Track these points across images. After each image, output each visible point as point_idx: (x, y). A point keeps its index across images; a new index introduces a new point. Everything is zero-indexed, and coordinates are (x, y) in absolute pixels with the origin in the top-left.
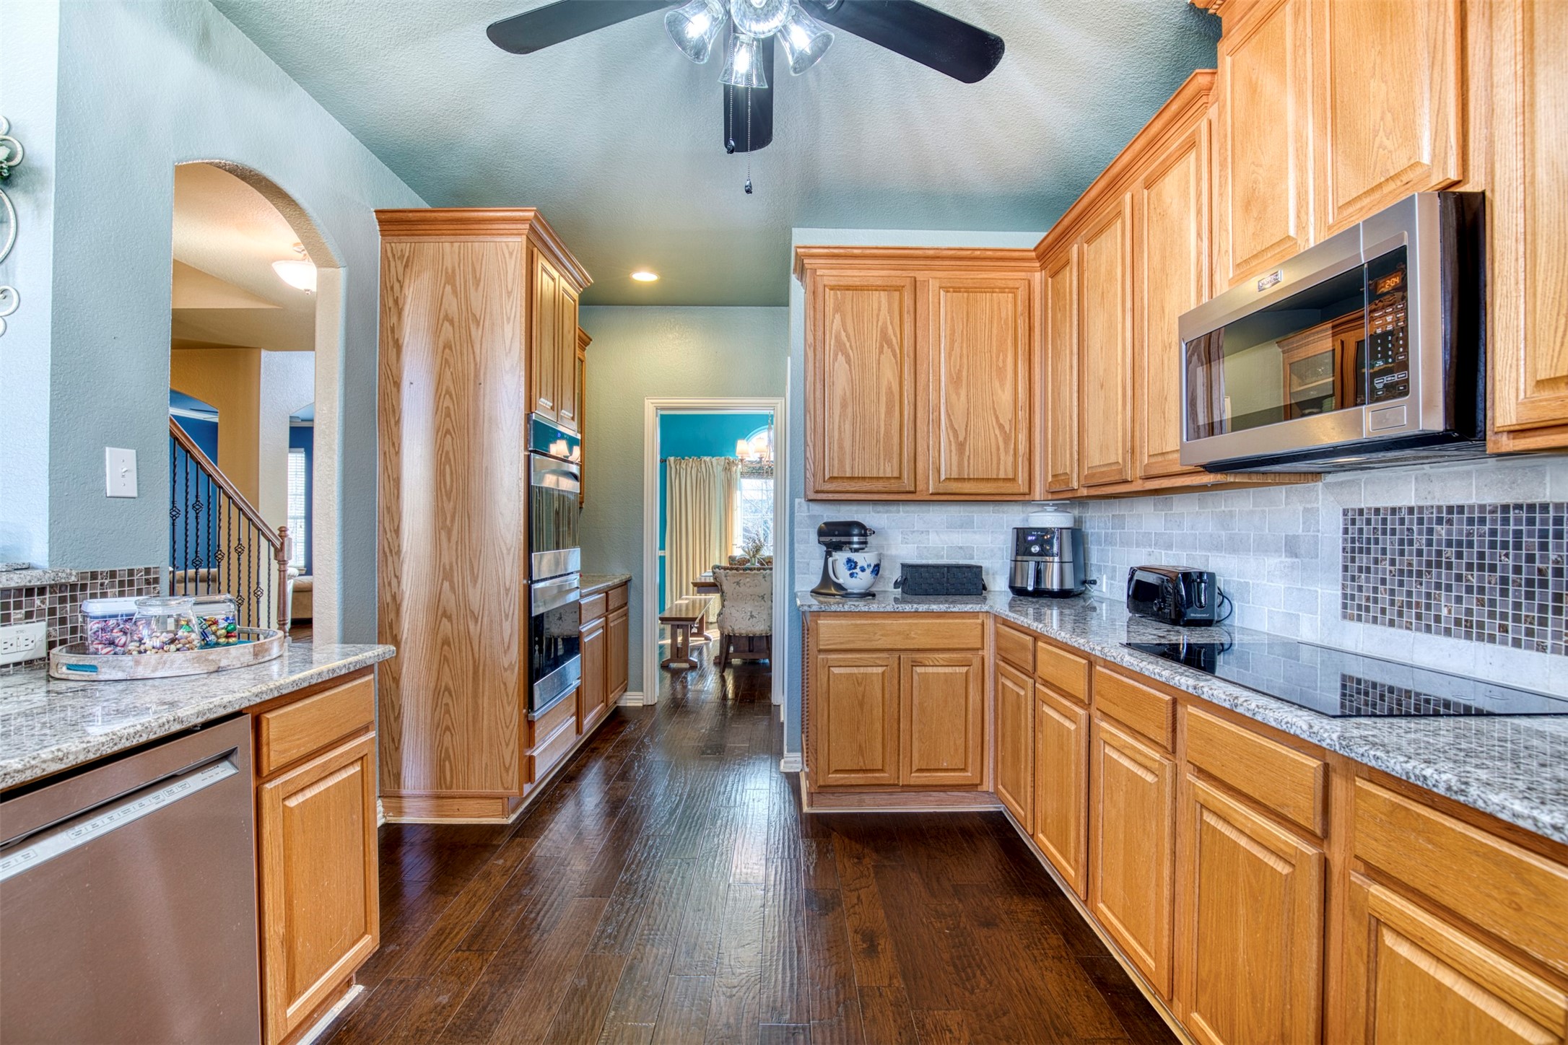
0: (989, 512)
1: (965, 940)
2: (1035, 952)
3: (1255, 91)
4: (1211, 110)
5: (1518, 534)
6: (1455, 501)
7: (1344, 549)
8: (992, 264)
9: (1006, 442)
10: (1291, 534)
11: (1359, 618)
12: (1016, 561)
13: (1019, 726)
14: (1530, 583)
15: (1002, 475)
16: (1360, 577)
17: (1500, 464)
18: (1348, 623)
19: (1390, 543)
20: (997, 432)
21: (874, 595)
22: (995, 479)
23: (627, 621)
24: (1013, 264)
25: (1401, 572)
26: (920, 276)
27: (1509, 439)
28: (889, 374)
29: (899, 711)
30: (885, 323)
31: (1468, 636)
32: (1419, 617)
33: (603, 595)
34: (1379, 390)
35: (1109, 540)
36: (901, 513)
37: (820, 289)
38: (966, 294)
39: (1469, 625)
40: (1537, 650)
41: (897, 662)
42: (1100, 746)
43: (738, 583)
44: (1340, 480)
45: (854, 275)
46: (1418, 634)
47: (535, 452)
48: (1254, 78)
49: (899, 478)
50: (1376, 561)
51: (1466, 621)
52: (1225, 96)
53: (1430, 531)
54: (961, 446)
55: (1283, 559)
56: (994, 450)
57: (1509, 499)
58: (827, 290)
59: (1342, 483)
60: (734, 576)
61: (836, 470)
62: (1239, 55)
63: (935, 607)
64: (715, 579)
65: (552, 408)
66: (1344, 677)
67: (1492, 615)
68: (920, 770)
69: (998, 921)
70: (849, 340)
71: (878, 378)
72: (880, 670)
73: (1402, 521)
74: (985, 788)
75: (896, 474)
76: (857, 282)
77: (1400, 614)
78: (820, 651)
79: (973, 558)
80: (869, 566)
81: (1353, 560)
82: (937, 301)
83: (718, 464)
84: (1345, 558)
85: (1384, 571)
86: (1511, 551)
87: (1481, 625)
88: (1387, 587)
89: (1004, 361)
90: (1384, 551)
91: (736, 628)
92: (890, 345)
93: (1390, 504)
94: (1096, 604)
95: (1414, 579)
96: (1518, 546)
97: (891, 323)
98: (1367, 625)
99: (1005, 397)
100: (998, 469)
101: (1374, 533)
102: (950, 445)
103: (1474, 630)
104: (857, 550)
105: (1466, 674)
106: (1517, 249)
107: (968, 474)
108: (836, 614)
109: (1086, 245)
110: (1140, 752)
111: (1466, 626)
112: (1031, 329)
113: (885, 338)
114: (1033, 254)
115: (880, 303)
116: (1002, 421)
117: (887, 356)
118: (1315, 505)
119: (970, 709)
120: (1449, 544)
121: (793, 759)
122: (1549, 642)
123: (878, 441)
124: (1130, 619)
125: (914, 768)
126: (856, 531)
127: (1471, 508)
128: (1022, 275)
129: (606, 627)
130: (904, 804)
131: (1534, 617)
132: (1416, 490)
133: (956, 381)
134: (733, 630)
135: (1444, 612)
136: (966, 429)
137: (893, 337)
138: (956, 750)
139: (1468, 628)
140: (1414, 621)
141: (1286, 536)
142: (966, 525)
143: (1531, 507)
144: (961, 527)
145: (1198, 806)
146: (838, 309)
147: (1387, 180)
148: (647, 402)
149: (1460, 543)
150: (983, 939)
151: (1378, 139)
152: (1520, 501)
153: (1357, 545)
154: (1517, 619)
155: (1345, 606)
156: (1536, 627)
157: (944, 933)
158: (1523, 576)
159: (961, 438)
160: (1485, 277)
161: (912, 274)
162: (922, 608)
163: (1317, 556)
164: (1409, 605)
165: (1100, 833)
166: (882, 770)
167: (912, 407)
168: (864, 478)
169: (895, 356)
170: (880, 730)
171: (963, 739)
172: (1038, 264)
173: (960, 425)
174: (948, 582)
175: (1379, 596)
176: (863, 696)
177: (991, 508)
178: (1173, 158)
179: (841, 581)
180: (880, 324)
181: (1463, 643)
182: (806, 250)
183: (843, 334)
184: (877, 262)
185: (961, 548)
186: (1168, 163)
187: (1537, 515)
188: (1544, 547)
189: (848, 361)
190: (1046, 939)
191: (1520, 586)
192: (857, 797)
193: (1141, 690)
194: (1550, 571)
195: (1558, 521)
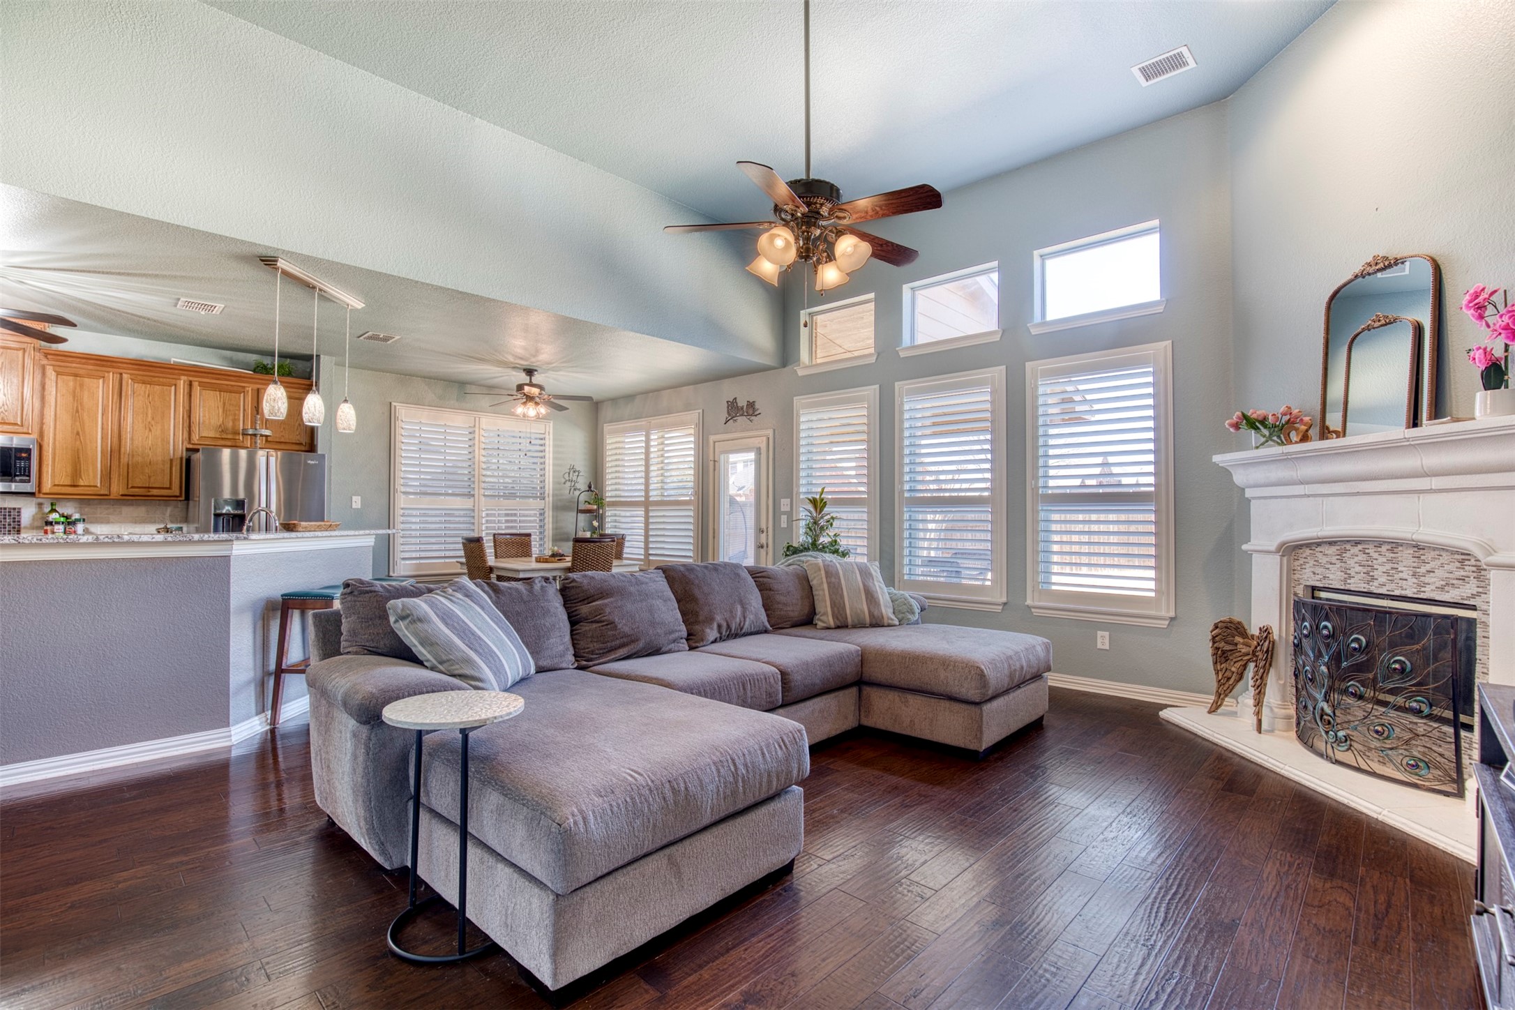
195: (10, 512)
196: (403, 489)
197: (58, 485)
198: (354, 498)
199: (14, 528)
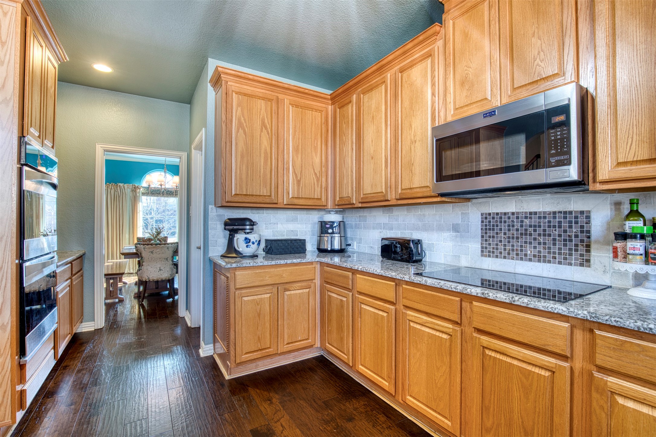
0: (304, 214)
1: (345, 432)
2: (378, 427)
3: (467, 36)
4: (438, 42)
5: (560, 222)
6: (533, 210)
7: (482, 229)
8: (312, 98)
9: (318, 181)
10: (455, 223)
11: (489, 256)
12: (320, 236)
13: (342, 315)
14: (565, 240)
15: (316, 197)
16: (489, 240)
17: (552, 196)
18: (484, 258)
19: (504, 227)
20: (314, 176)
21: (257, 256)
22: (313, 198)
23: (82, 279)
24: (320, 100)
25: (509, 238)
26: (281, 96)
27: (600, 185)
28: (265, 143)
29: (278, 315)
30: (264, 117)
31: (539, 261)
32: (517, 254)
33: (70, 265)
34: (553, 163)
35: (357, 227)
36: (265, 214)
37: (230, 92)
38: (301, 109)
39: (540, 257)
40: (568, 265)
41: (277, 290)
42: (406, 323)
43: (152, 252)
44: (480, 201)
45: (248, 88)
46: (517, 261)
47: (26, 165)
48: (466, 31)
49: (270, 196)
50: (497, 233)
51: (538, 255)
52: (450, 36)
53: (522, 222)
54: (299, 182)
55: (451, 233)
56: (313, 185)
57: (556, 209)
58: (234, 94)
59: (480, 203)
60: (149, 248)
61: (238, 190)
62: (457, 21)
63: (295, 261)
64: (137, 250)
65: (39, 137)
66: (482, 280)
67: (549, 253)
68: (288, 344)
69: (353, 416)
70: (245, 122)
71: (260, 144)
72: (268, 295)
73: (509, 218)
74: (316, 346)
75: (268, 194)
76: (249, 92)
77: (509, 254)
78: (236, 289)
79: (297, 236)
80: (256, 241)
81: (486, 233)
82: (288, 110)
83: (128, 188)
84: (482, 232)
85: (501, 237)
86: (557, 229)
87: (545, 257)
88: (503, 243)
89: (317, 144)
90: (501, 229)
91: (150, 277)
92: (266, 128)
93: (504, 211)
94: (351, 254)
95: (515, 240)
96: (560, 227)
97: (267, 117)
98: (493, 259)
99: (317, 160)
100: (314, 194)
101: (496, 223)
102: (294, 181)
103: (542, 259)
104: (248, 233)
105: (539, 275)
106: (608, 111)
107: (302, 196)
108: (245, 268)
109: (362, 95)
110: (434, 324)
111: (538, 257)
112: (327, 131)
113: (263, 125)
114: (329, 97)
115: (261, 106)
116: (316, 172)
117: (265, 134)
118: (467, 212)
119: (310, 309)
120: (530, 226)
121: (208, 349)
122: (573, 262)
123: (260, 177)
124: (382, 261)
125: (285, 343)
126: (248, 223)
127: (540, 212)
128: (324, 105)
129: (71, 286)
130: (278, 362)
131: (567, 253)
132: (515, 206)
133: (296, 150)
134: (149, 278)
135: (529, 252)
136: (301, 174)
137: (267, 124)
138: (304, 330)
139: (539, 258)
140: (515, 256)
141: (453, 224)
142: (295, 220)
143: (565, 213)
144: (292, 221)
145: (482, 348)
146: (239, 105)
147: (541, 79)
148: (97, 146)
149: (535, 226)
150: (352, 428)
151: (536, 63)
152: (561, 210)
153: (488, 227)
154: (560, 254)
155: (482, 251)
156: (568, 257)
157: (334, 432)
158: (562, 238)
159: (299, 178)
160: (588, 121)
161: (277, 95)
162: (289, 261)
163: (469, 232)
164: (513, 250)
165: (407, 364)
166: (270, 348)
167: (276, 161)
168: (252, 195)
169: (268, 134)
170: (269, 327)
171: (307, 324)
172: (330, 102)
173: (298, 172)
174: (291, 248)
175: (499, 247)
176: (260, 311)
177: (305, 212)
178: (418, 60)
179: (240, 250)
180: (261, 116)
181: (537, 264)
182: (224, 70)
183: (242, 119)
184: (260, 85)
185: (292, 231)
186: (414, 62)
187: (568, 215)
188: (571, 227)
189: (245, 133)
190: (378, 419)
191: (561, 241)
192: (254, 364)
193: (437, 296)
194: (573, 236)
195: (576, 217)
197: (625, 164)
199: (582, 241)
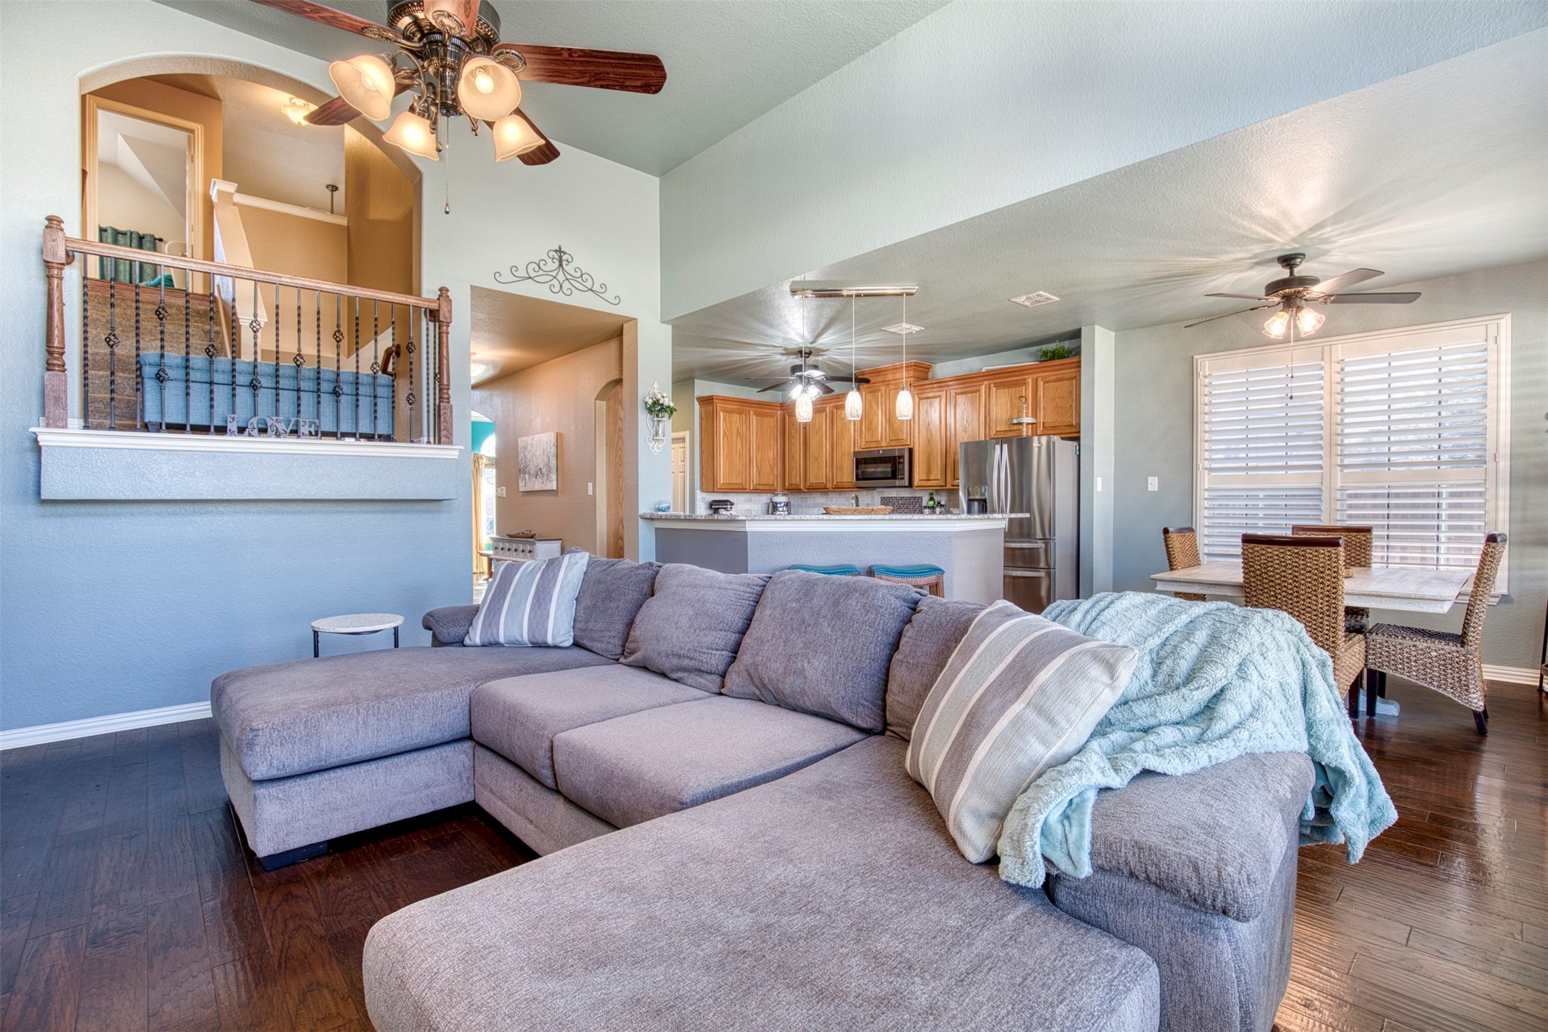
196: (1207, 464)
198: (1150, 479)
